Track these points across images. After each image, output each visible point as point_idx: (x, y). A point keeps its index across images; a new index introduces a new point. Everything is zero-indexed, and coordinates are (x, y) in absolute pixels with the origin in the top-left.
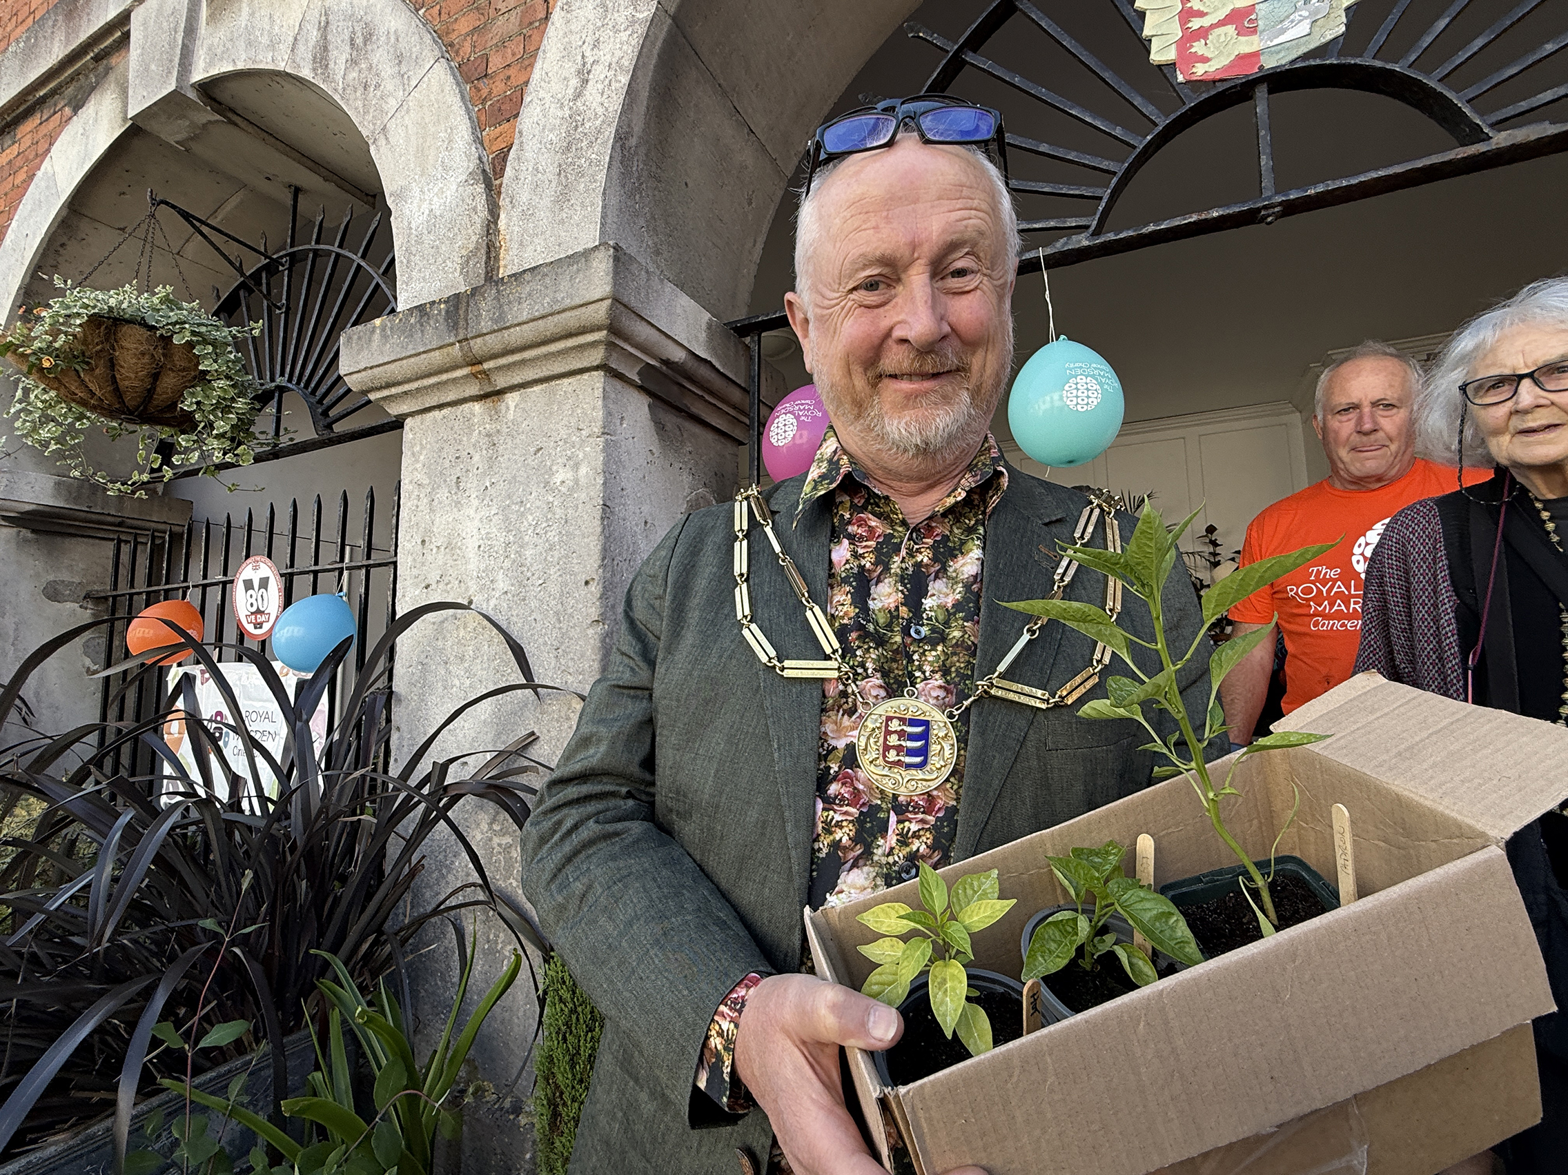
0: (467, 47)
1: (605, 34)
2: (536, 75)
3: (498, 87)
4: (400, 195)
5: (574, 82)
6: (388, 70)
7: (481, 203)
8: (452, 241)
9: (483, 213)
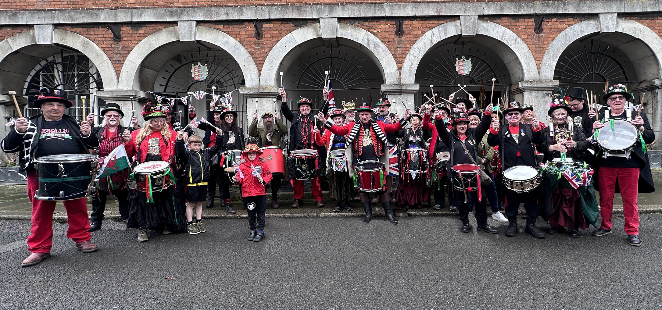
0: (393, 53)
1: (414, 60)
2: (405, 61)
3: (399, 59)
4: (386, 68)
5: (411, 64)
6: (381, 51)
7: (399, 73)
8: (394, 76)
9: (399, 74)
